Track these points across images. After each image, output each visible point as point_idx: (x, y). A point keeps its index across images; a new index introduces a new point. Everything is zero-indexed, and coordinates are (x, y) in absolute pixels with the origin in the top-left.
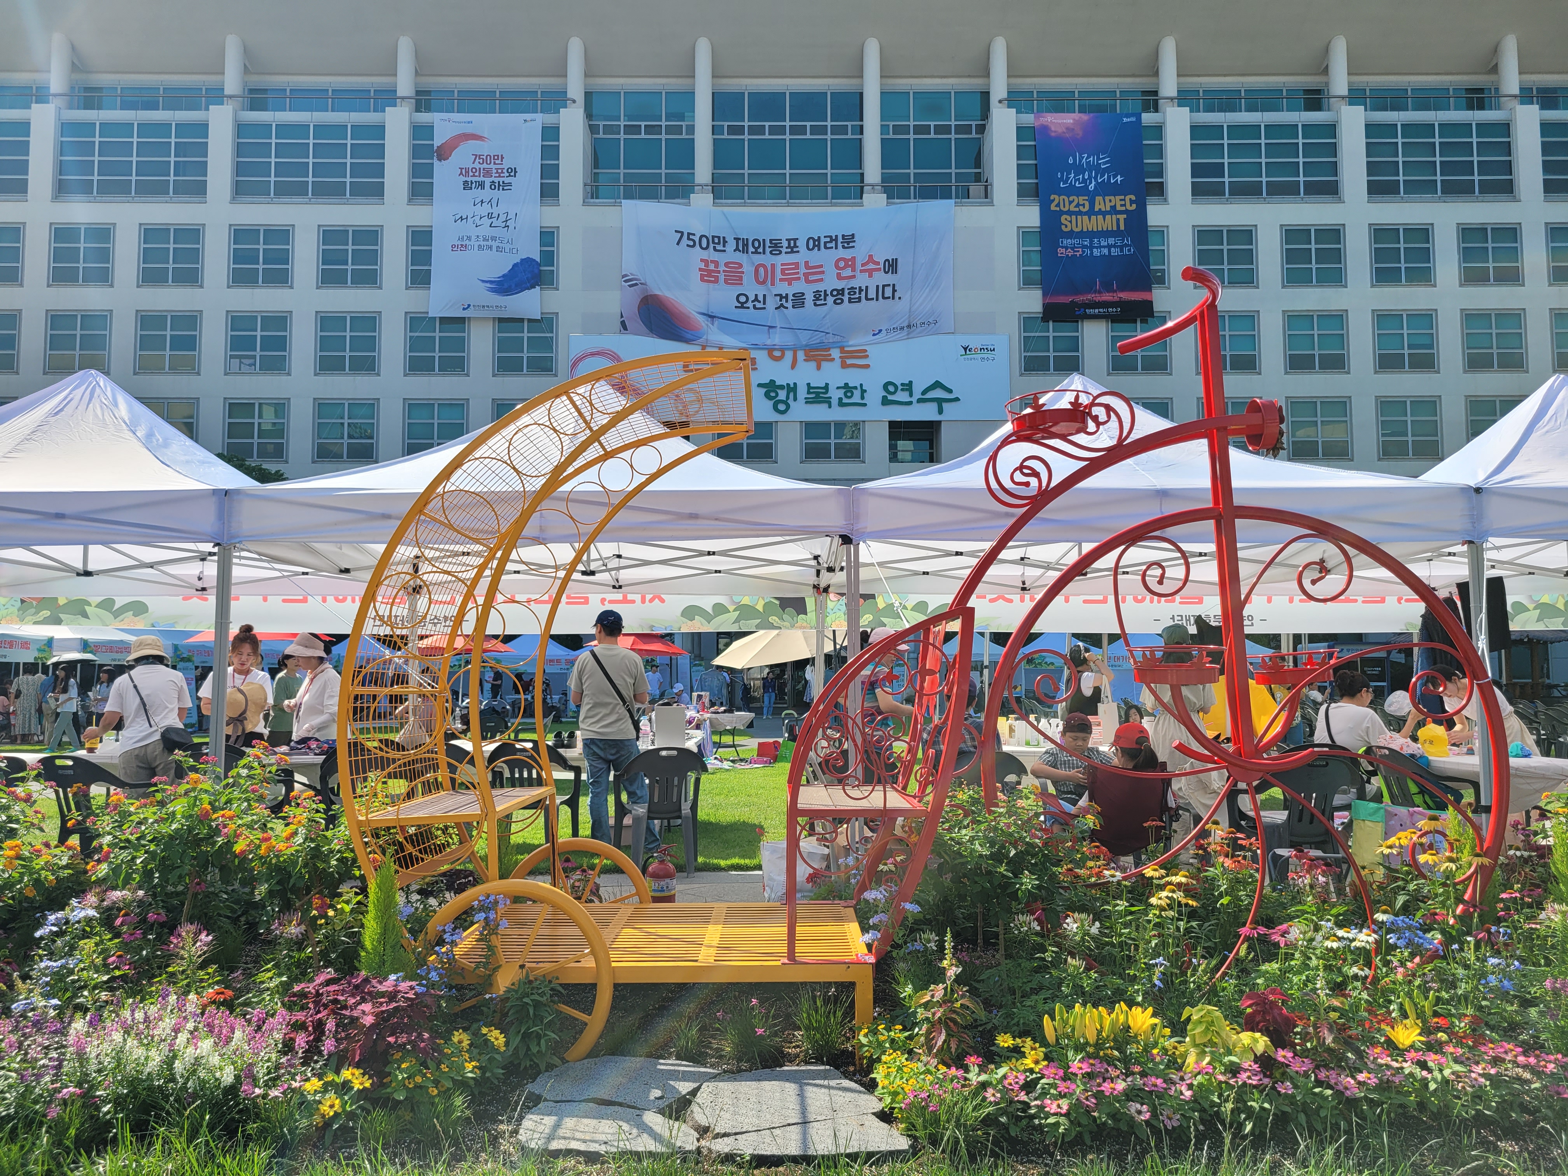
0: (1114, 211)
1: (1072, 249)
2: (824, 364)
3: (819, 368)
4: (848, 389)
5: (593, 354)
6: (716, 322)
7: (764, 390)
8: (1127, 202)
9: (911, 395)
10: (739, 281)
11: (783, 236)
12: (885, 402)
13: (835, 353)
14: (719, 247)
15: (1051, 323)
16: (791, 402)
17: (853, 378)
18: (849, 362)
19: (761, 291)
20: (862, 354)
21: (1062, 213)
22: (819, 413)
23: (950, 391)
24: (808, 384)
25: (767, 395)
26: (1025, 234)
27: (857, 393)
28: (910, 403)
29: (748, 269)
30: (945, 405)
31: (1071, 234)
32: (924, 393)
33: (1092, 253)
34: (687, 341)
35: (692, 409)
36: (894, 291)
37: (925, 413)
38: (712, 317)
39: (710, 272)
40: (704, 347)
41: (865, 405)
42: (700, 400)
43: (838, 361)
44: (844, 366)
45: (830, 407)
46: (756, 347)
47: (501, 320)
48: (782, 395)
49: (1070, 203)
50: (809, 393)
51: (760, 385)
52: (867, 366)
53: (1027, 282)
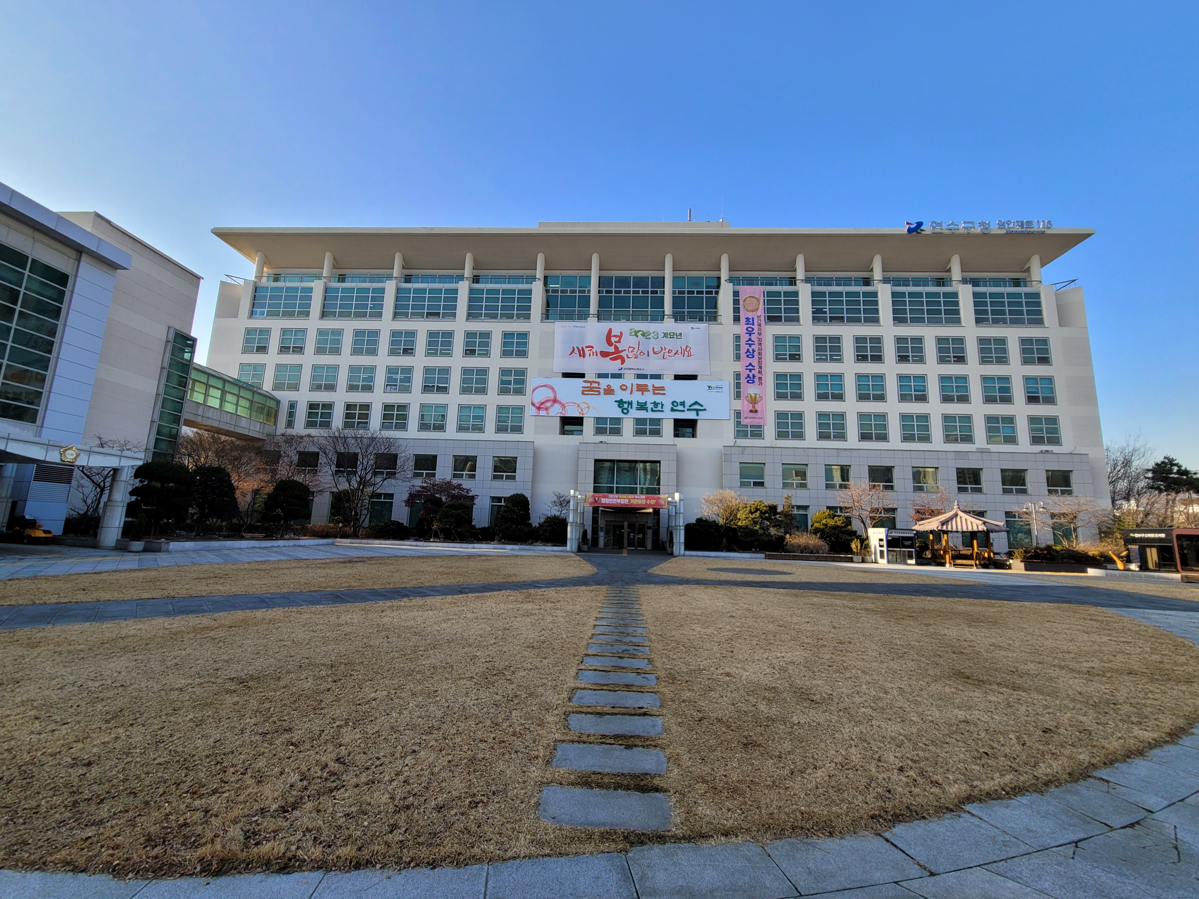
3: (642, 394)
4: (656, 404)
5: (541, 386)
7: (617, 404)
9: (684, 407)
12: (672, 410)
13: (650, 388)
16: (629, 409)
17: (658, 399)
18: (656, 392)
20: (662, 388)
22: (642, 414)
23: (702, 406)
24: (638, 401)
25: (619, 406)
27: (660, 406)
28: (683, 411)
30: (700, 412)
32: (690, 406)
35: (584, 412)
37: (691, 415)
40: (591, 384)
42: (589, 407)
43: (651, 392)
44: (654, 393)
45: (647, 412)
47: (502, 369)
48: (626, 406)
50: (638, 405)
51: (616, 401)
52: (664, 394)
53: (737, 358)
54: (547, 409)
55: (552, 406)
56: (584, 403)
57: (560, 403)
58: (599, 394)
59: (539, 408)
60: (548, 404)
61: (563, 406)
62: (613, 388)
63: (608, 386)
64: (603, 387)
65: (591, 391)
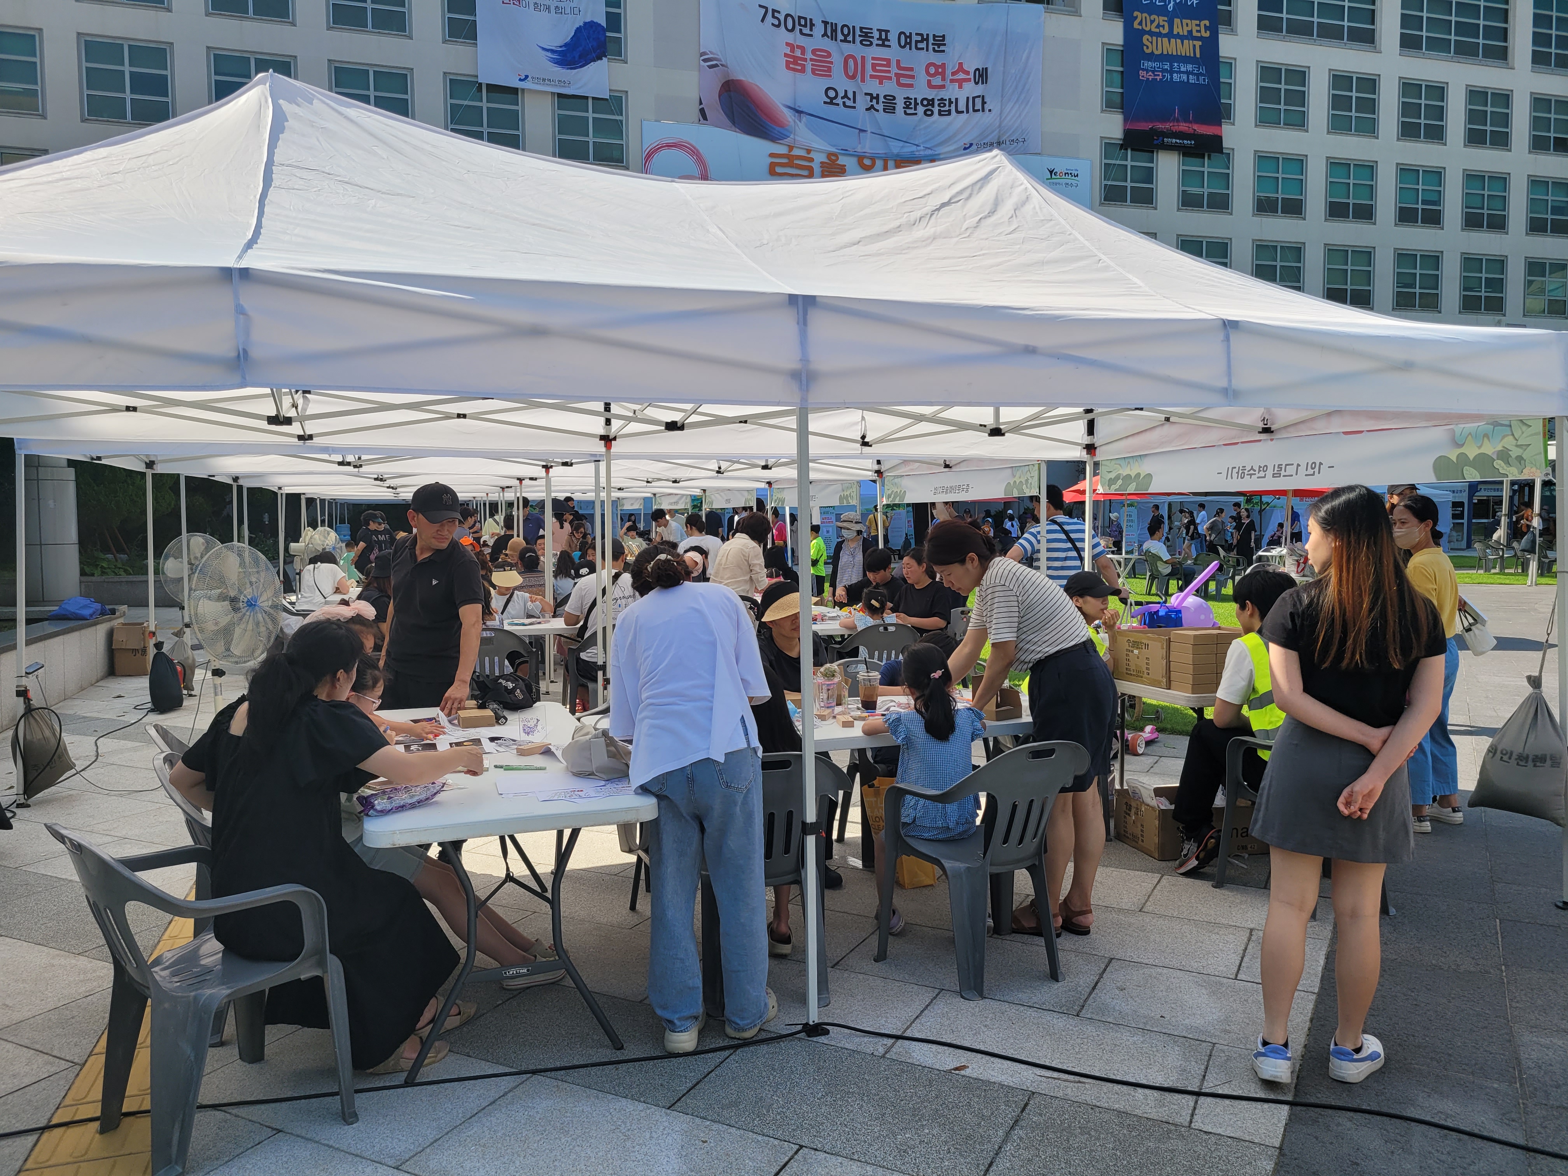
0: (1190, 36)
1: (1153, 72)
6: (805, 118)
8: (1199, 27)
10: (827, 72)
11: (875, 24)
14: (806, 31)
15: (1129, 151)
19: (849, 86)
21: (1144, 32)
26: (1108, 51)
29: (837, 60)
31: (1151, 57)
33: (1172, 78)
34: (773, 139)
36: (984, 103)
38: (800, 112)
39: (796, 58)
40: (791, 148)
46: (846, 152)
47: (561, 96)
49: (1152, 22)
53: (1109, 104)
58: (811, 175)
62: (842, 160)
63: (830, 155)
64: (819, 158)
65: (792, 167)
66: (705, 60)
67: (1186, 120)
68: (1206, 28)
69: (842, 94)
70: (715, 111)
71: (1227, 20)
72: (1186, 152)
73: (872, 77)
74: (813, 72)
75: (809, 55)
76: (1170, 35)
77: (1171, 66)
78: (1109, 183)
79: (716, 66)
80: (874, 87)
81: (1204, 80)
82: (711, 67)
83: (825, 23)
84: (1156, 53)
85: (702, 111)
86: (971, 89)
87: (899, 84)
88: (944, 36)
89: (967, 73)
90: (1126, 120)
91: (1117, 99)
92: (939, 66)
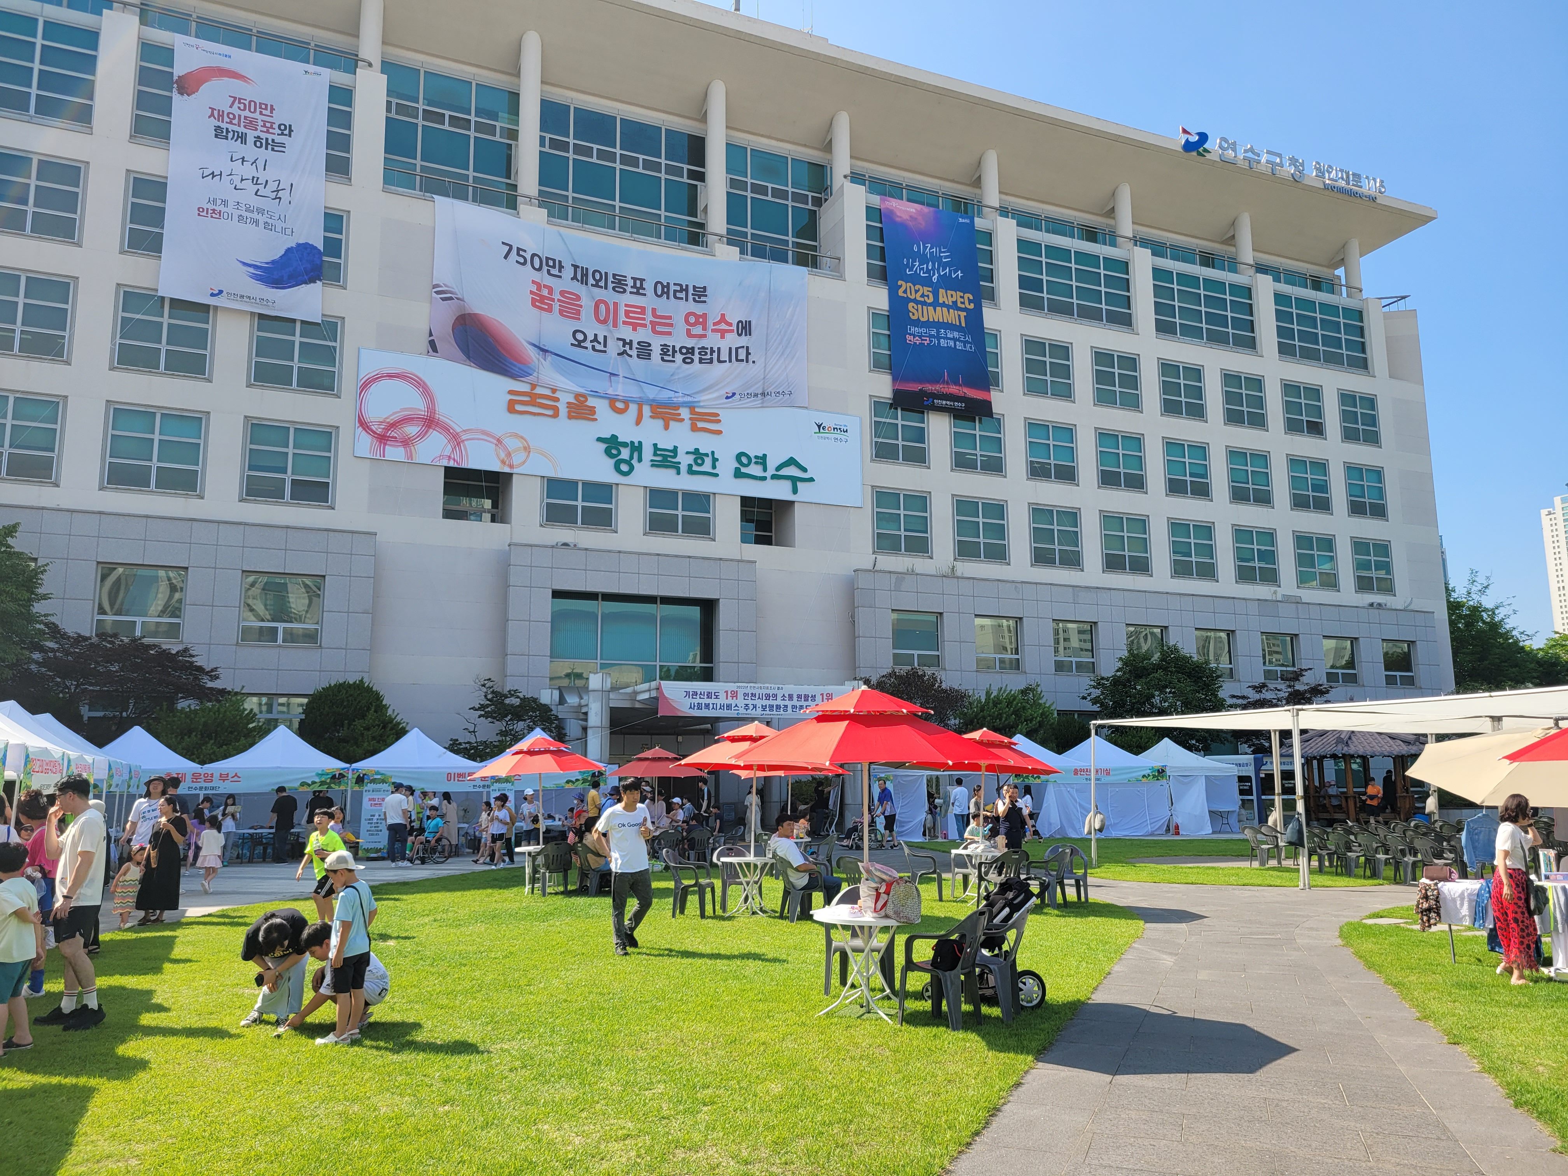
0: (955, 306)
1: (920, 337)
2: (672, 424)
3: (666, 427)
4: (698, 456)
5: (390, 376)
6: (550, 358)
7: (604, 446)
8: (965, 300)
9: (765, 470)
10: (576, 315)
11: (630, 272)
12: (738, 474)
13: (685, 413)
14: (553, 271)
15: (899, 411)
16: (634, 462)
17: (705, 444)
18: (700, 425)
19: (599, 330)
20: (714, 418)
21: (909, 300)
22: (666, 479)
23: (805, 470)
24: (655, 445)
25: (608, 452)
26: (875, 316)
27: (708, 461)
28: (764, 479)
29: (587, 304)
30: (799, 484)
31: (917, 323)
32: (778, 468)
33: (939, 343)
34: (513, 376)
35: (516, 460)
36: (748, 354)
37: (778, 491)
38: (545, 351)
39: (542, 299)
40: (534, 386)
41: (716, 475)
42: (527, 449)
43: (687, 423)
44: (694, 428)
45: (678, 473)
46: (596, 394)
47: (261, 316)
48: (625, 454)
49: (917, 291)
50: (655, 454)
51: (599, 439)
52: (719, 432)
53: (877, 364)
54: (406, 442)
55: (422, 435)
56: (516, 435)
57: (446, 429)
58: (556, 415)
59: (383, 439)
60: (412, 430)
61: (456, 439)
62: (591, 402)
63: (577, 396)
64: (565, 399)
65: (533, 405)
66: (437, 293)
67: (956, 383)
68: (970, 301)
69: (591, 337)
70: (447, 344)
71: (991, 295)
72: (958, 415)
73: (624, 323)
74: (561, 312)
75: (557, 296)
76: (935, 304)
77: (938, 332)
78: (880, 440)
79: (451, 299)
80: (627, 333)
81: (971, 348)
82: (443, 299)
83: (576, 267)
84: (922, 319)
85: (432, 344)
86: (733, 340)
87: (654, 331)
88: (705, 288)
89: (730, 324)
90: (895, 380)
91: (886, 361)
92: (700, 316)
